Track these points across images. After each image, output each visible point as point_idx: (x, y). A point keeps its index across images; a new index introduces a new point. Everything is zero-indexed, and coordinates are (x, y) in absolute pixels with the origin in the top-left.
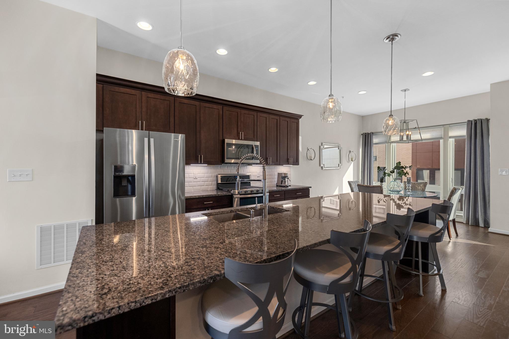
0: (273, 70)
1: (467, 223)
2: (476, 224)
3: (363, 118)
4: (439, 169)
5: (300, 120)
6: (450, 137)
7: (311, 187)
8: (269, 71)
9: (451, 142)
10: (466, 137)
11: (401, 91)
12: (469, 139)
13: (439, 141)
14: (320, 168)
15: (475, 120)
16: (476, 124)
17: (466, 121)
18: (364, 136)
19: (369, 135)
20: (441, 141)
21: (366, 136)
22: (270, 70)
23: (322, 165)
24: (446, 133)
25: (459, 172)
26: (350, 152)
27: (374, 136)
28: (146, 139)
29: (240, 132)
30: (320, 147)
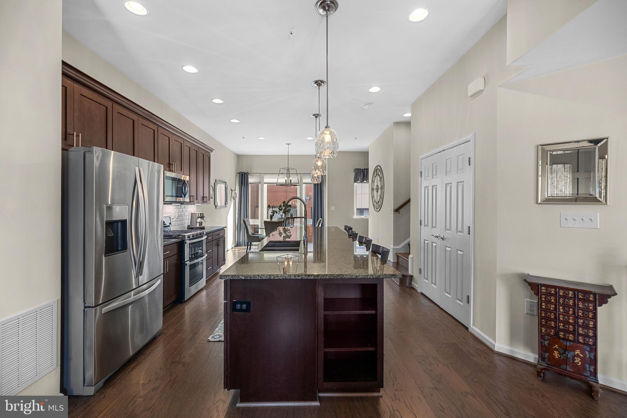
0: (190, 69)
3: (239, 157)
7: (225, 227)
8: (183, 70)
11: (286, 144)
14: (214, 206)
18: (241, 175)
19: (246, 175)
21: (242, 175)
22: (185, 68)
23: (216, 204)
26: (232, 190)
27: (249, 176)
28: (137, 169)
29: (171, 162)
30: (215, 184)
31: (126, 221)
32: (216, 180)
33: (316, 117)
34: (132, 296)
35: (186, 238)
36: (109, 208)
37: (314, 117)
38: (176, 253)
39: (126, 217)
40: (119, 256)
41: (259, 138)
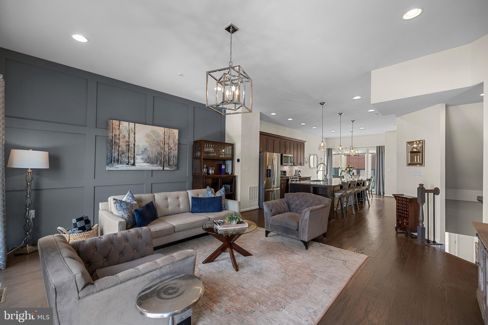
0: (303, 124)
1: (376, 194)
2: (380, 194)
3: (327, 140)
4: (364, 169)
5: (305, 143)
6: (370, 153)
7: (311, 177)
9: (370, 155)
10: (376, 154)
11: (350, 132)
12: (377, 155)
13: (365, 155)
14: (309, 168)
15: (380, 146)
16: (380, 148)
17: (376, 146)
18: (327, 150)
19: (331, 150)
20: (366, 155)
21: (329, 150)
22: (301, 124)
23: (310, 166)
24: (368, 151)
25: (373, 171)
26: (321, 159)
27: (333, 150)
28: (273, 156)
29: (286, 150)
30: (309, 156)
31: (270, 170)
32: (310, 154)
33: (353, 122)
34: (271, 189)
35: (290, 178)
36: (267, 167)
37: (352, 122)
38: (286, 183)
39: (271, 169)
40: (269, 178)
41: (332, 131)
